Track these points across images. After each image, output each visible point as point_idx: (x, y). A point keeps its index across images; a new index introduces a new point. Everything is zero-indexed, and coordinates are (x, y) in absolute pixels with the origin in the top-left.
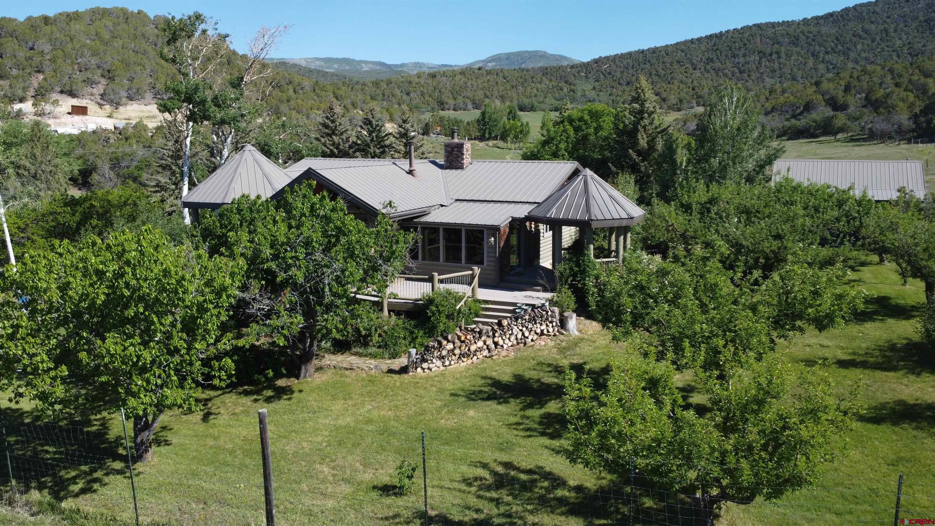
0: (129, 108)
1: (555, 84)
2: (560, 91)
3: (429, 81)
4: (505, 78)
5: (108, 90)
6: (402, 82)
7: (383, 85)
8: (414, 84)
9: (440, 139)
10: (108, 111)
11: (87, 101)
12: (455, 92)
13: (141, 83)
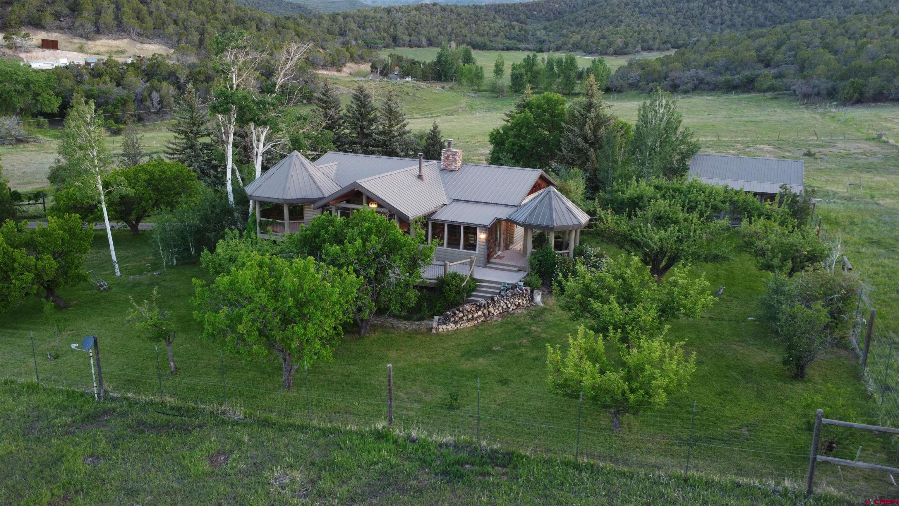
0: (98, 42)
1: (507, 22)
2: (512, 30)
3: (385, 16)
4: (459, 15)
5: (77, 24)
6: (359, 17)
7: (340, 19)
8: (370, 19)
9: (399, 81)
10: (77, 46)
11: (56, 34)
12: (410, 29)
13: (108, 17)
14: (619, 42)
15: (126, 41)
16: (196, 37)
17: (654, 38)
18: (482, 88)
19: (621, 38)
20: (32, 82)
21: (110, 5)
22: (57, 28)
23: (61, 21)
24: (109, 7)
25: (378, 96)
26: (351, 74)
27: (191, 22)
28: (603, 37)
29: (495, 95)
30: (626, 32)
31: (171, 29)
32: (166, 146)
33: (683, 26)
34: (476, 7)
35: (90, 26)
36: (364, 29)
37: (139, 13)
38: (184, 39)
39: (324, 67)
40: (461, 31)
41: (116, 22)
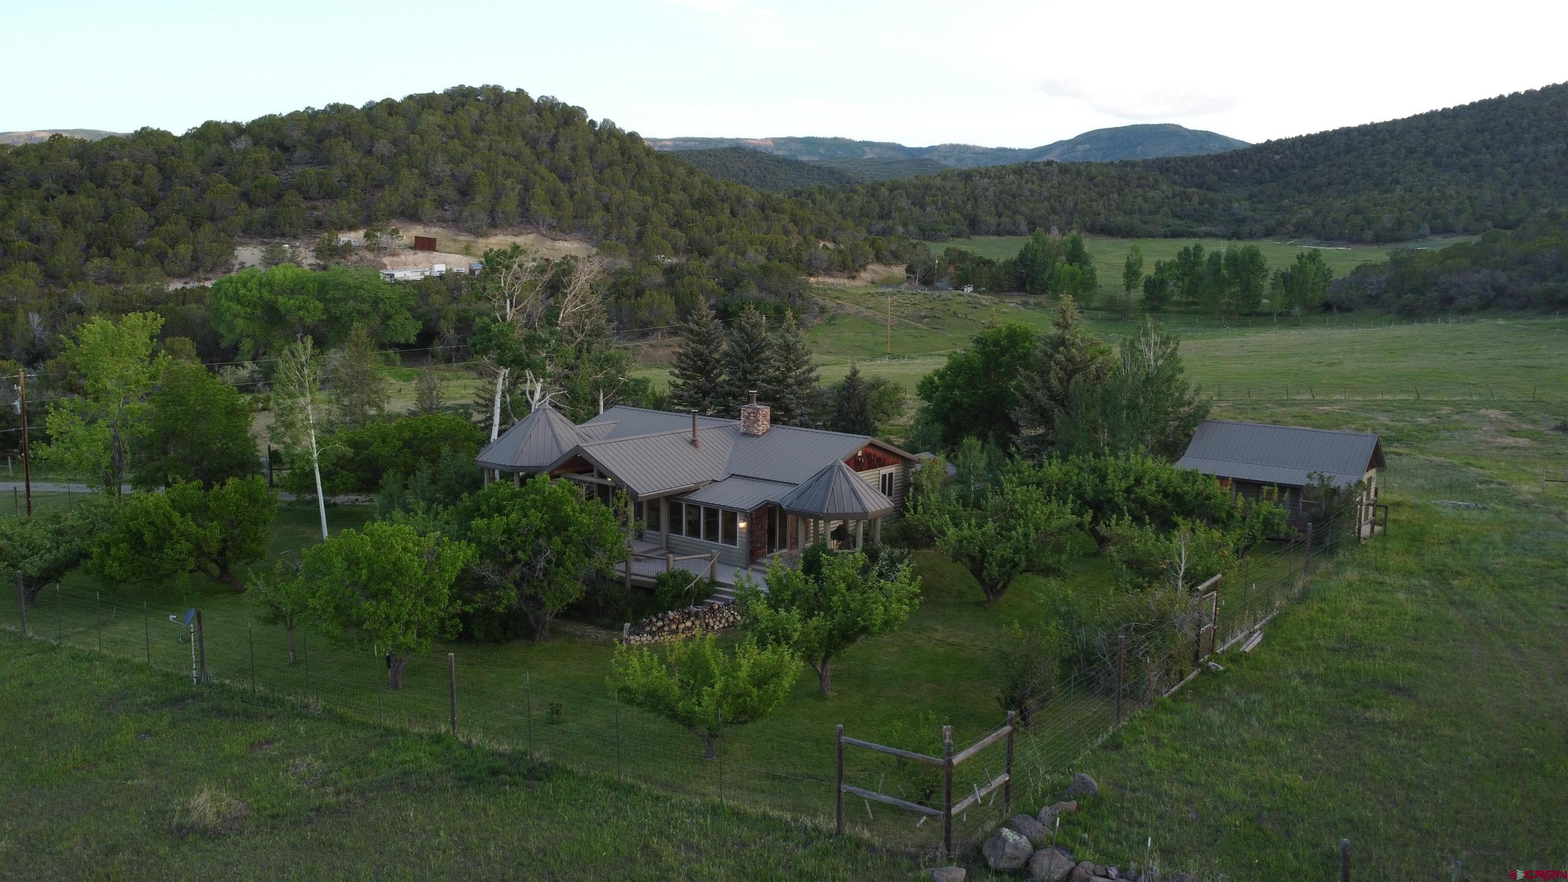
0: (491, 239)
1: (1178, 188)
2: (1187, 202)
3: (960, 186)
4: (1091, 179)
5: (466, 214)
6: (915, 187)
7: (884, 191)
8: (934, 190)
9: (950, 293)
10: (463, 245)
11: (436, 229)
12: (1001, 204)
13: (510, 204)
14: (1387, 219)
15: (531, 236)
16: (633, 227)
17: (1459, 212)
18: (1095, 304)
19: (1391, 212)
20: (382, 300)
21: (515, 185)
22: (438, 221)
23: (446, 210)
24: (513, 189)
25: (905, 317)
26: (873, 282)
27: (629, 207)
28: (1357, 211)
29: (1114, 316)
30: (1403, 200)
31: (598, 218)
32: (477, 395)
33: (1523, 187)
34: (1125, 164)
35: (483, 217)
36: (923, 207)
37: (556, 195)
38: (615, 232)
39: (828, 271)
40: (1091, 207)
41: (520, 210)
